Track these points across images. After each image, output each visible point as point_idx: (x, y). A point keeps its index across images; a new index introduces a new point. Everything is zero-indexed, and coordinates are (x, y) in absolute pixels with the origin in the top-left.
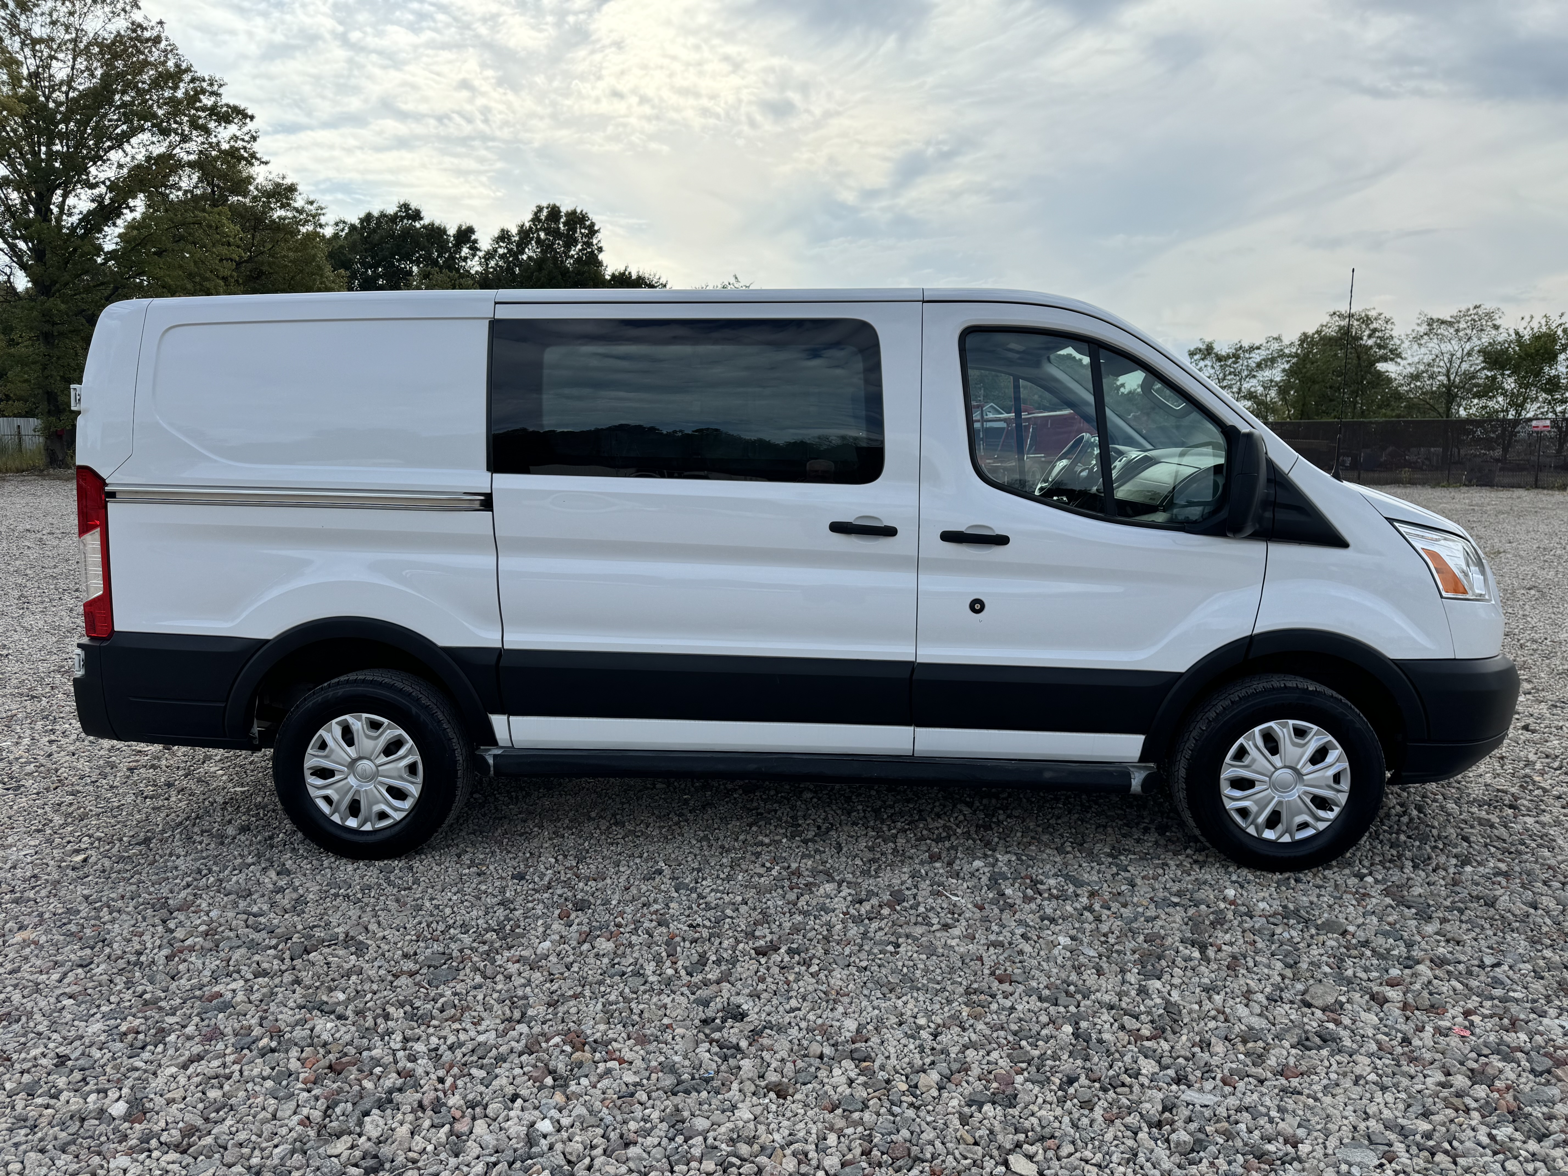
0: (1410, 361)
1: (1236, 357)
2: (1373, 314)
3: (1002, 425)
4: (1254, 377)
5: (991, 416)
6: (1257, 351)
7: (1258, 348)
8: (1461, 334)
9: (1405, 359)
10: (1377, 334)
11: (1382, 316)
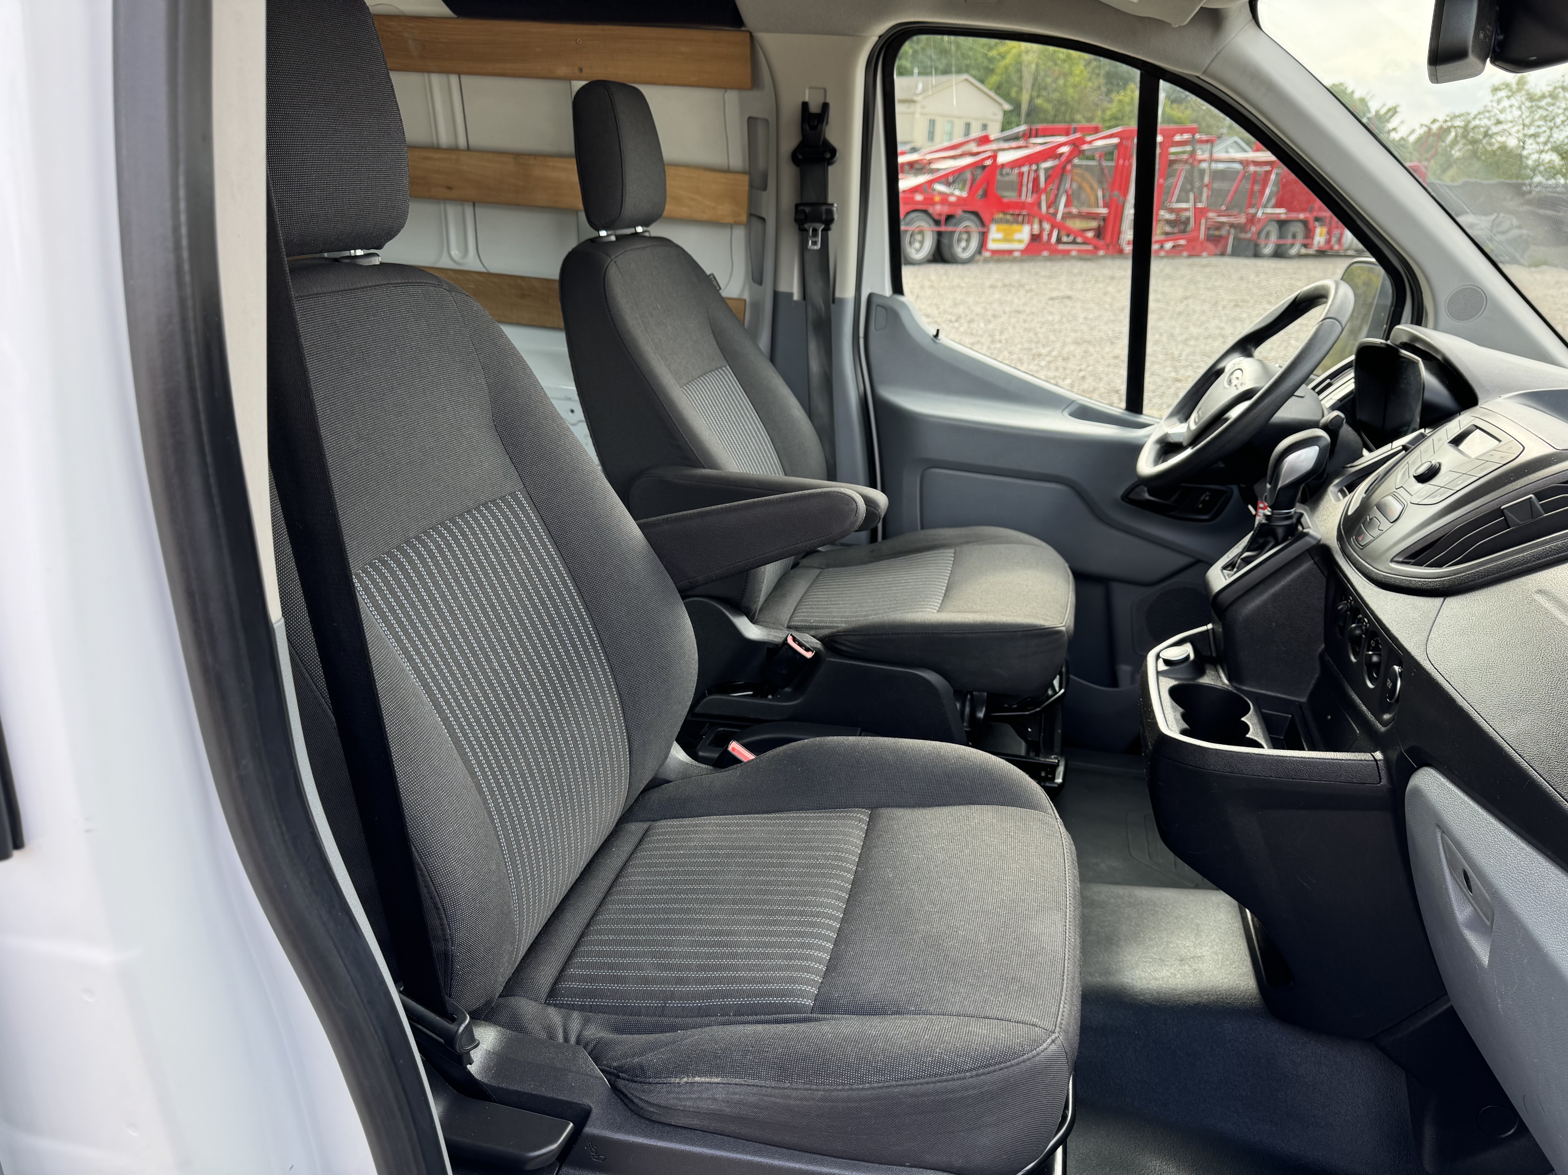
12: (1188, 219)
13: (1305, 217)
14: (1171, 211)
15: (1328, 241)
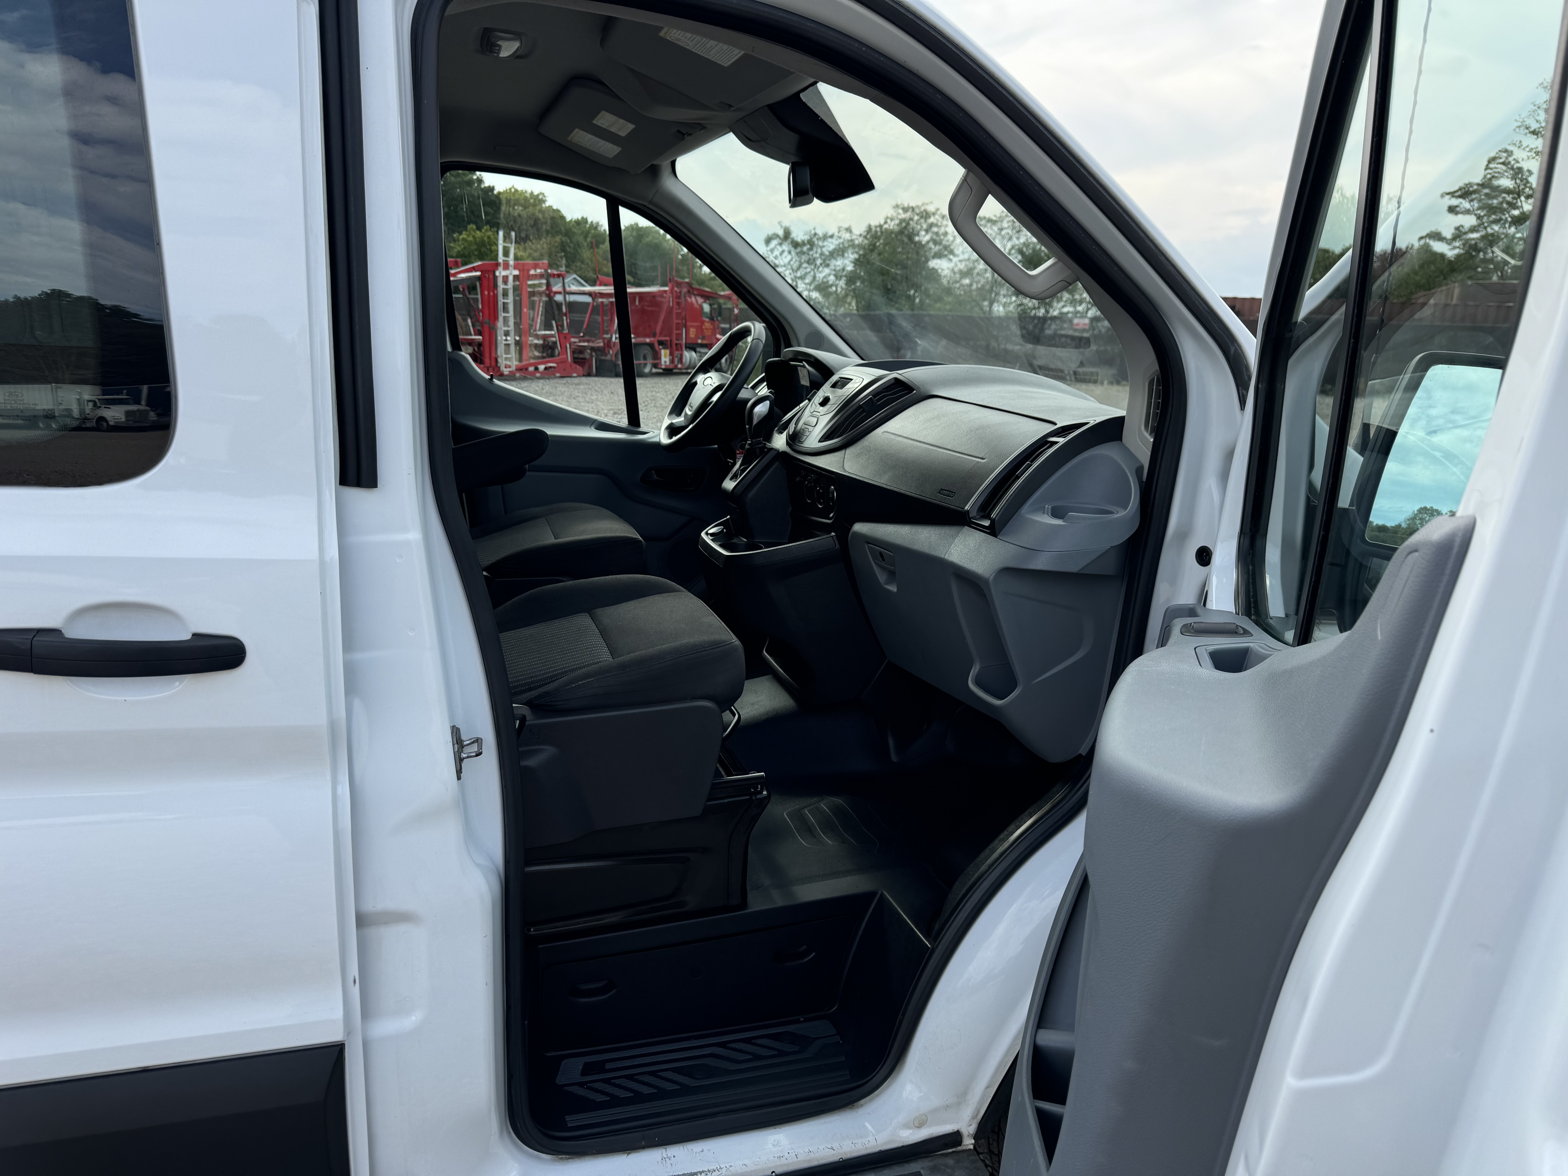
0: (961, 257)
1: (811, 243)
2: (931, 208)
3: (588, 299)
4: (828, 266)
5: (574, 288)
6: (830, 240)
7: (832, 236)
8: (1003, 232)
9: (958, 256)
10: (935, 229)
11: (939, 213)
12: (555, 343)
13: (651, 341)
14: (537, 337)
15: (672, 361)
